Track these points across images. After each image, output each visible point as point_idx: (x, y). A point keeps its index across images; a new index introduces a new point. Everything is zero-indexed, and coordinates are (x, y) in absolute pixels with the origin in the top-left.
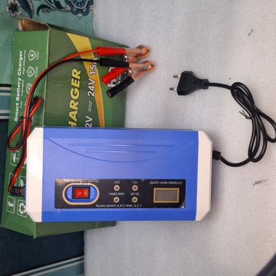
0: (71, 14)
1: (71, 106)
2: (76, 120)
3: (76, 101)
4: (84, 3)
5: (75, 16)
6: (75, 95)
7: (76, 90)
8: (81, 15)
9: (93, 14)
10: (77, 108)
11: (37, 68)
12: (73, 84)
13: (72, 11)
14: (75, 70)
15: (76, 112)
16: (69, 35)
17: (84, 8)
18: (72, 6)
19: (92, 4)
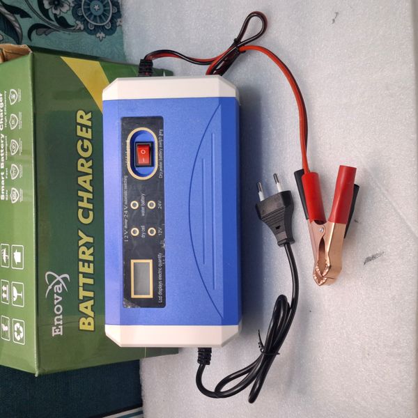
0: (85, 34)
1: (80, 168)
2: (90, 189)
3: (87, 160)
4: (106, 17)
5: (93, 37)
6: (86, 150)
7: (87, 143)
8: (102, 35)
9: (122, 33)
10: (90, 171)
11: (20, 113)
12: (79, 133)
13: (86, 29)
14: (80, 113)
15: (90, 177)
16: (65, 59)
17: (107, 23)
18: (85, 22)
19: (120, 16)
